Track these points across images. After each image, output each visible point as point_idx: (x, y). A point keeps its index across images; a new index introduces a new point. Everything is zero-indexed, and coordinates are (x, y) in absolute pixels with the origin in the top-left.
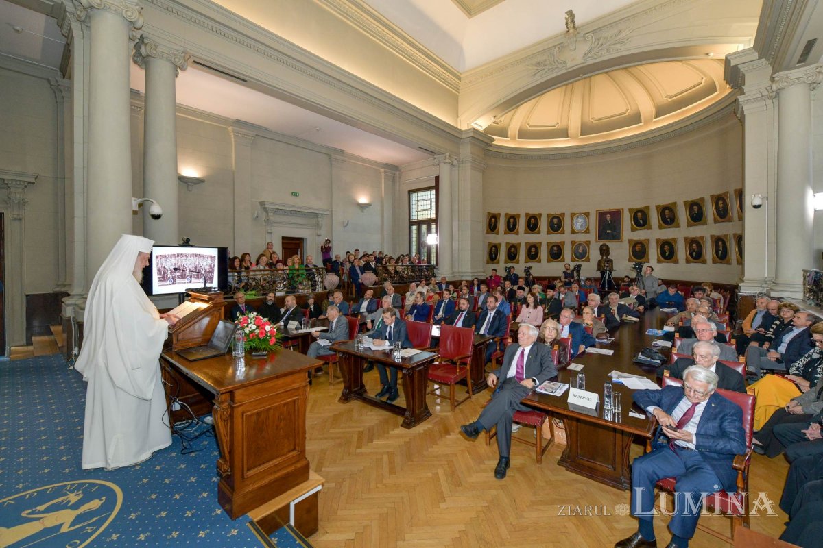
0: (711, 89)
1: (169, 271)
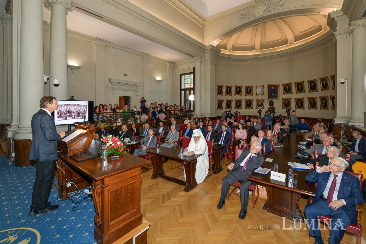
0: (320, 29)
1: (63, 113)
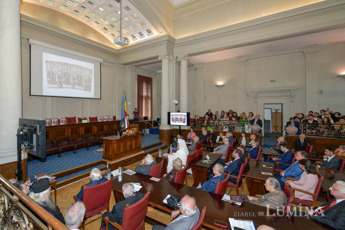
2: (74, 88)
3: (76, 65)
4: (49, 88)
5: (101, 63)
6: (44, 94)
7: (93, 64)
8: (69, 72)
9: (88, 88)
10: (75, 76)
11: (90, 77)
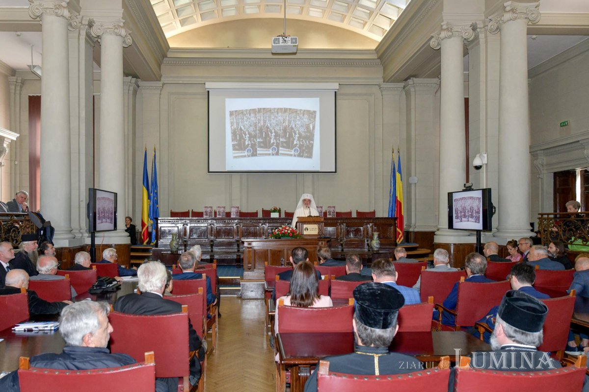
2: (277, 154)
3: (281, 109)
4: (235, 157)
5: (335, 92)
6: (227, 169)
7: (318, 99)
8: (269, 125)
9: (306, 151)
10: (280, 130)
11: (311, 127)
